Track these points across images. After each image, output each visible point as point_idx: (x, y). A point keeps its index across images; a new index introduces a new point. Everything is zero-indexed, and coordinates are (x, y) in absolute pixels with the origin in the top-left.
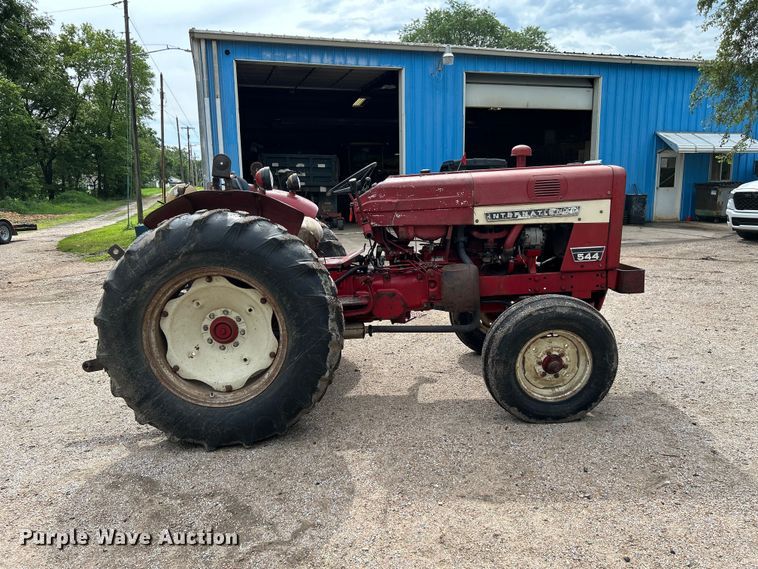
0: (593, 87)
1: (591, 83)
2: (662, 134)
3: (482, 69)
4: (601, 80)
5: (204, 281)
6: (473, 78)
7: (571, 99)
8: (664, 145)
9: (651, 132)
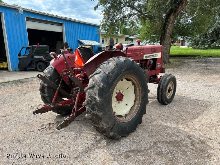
0: (62, 26)
1: (61, 25)
2: (80, 40)
3: (31, 16)
4: (64, 24)
5: (121, 81)
6: (28, 19)
7: (57, 29)
8: (81, 43)
9: (77, 39)
